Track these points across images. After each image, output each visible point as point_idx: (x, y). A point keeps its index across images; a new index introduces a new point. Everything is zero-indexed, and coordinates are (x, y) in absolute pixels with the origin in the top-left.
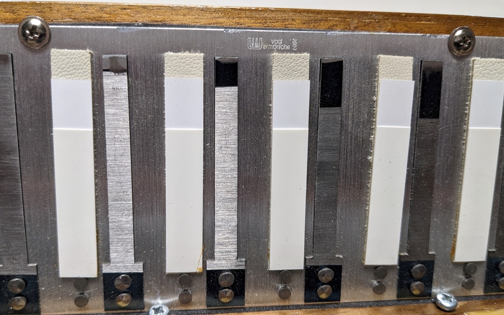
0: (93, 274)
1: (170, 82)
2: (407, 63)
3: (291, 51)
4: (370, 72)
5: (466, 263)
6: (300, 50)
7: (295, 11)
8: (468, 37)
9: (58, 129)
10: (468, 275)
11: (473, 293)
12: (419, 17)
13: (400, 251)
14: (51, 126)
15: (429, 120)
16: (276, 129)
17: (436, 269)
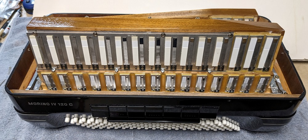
5: (166, 66)
15: (158, 46)
17: (161, 66)
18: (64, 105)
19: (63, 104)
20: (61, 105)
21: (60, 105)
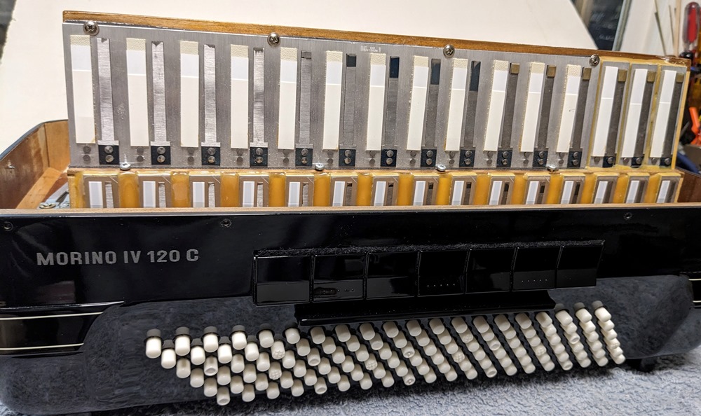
0: (293, 148)
1: (329, 64)
2: (426, 59)
3: (378, 52)
4: (411, 63)
5: (451, 152)
6: (382, 52)
7: (379, 34)
8: (452, 49)
9: (282, 82)
10: (451, 157)
11: (454, 167)
12: (432, 39)
13: (422, 144)
14: (279, 80)
15: (435, 85)
16: (371, 86)
17: (437, 154)
18: (167, 257)
19: (165, 253)
20: (156, 257)
21: (153, 261)
